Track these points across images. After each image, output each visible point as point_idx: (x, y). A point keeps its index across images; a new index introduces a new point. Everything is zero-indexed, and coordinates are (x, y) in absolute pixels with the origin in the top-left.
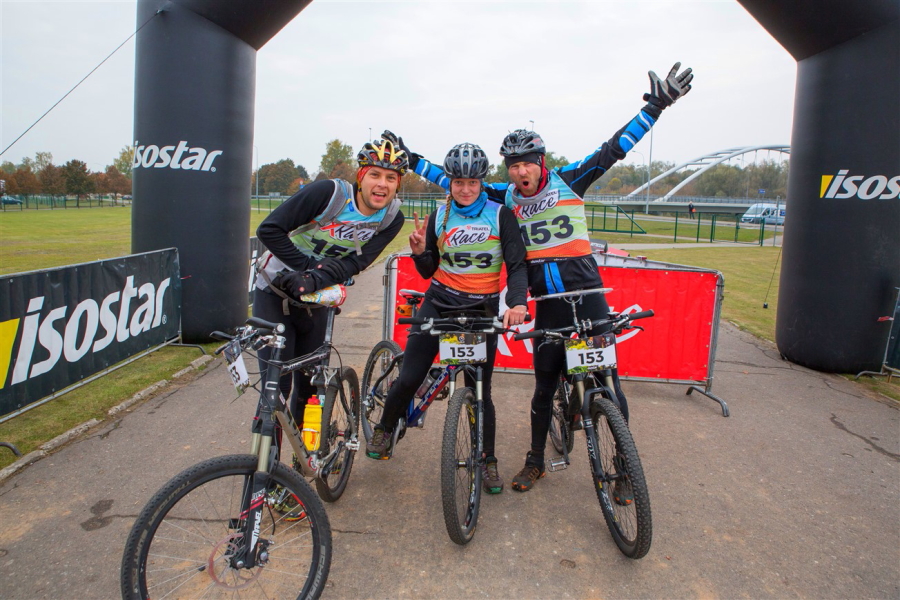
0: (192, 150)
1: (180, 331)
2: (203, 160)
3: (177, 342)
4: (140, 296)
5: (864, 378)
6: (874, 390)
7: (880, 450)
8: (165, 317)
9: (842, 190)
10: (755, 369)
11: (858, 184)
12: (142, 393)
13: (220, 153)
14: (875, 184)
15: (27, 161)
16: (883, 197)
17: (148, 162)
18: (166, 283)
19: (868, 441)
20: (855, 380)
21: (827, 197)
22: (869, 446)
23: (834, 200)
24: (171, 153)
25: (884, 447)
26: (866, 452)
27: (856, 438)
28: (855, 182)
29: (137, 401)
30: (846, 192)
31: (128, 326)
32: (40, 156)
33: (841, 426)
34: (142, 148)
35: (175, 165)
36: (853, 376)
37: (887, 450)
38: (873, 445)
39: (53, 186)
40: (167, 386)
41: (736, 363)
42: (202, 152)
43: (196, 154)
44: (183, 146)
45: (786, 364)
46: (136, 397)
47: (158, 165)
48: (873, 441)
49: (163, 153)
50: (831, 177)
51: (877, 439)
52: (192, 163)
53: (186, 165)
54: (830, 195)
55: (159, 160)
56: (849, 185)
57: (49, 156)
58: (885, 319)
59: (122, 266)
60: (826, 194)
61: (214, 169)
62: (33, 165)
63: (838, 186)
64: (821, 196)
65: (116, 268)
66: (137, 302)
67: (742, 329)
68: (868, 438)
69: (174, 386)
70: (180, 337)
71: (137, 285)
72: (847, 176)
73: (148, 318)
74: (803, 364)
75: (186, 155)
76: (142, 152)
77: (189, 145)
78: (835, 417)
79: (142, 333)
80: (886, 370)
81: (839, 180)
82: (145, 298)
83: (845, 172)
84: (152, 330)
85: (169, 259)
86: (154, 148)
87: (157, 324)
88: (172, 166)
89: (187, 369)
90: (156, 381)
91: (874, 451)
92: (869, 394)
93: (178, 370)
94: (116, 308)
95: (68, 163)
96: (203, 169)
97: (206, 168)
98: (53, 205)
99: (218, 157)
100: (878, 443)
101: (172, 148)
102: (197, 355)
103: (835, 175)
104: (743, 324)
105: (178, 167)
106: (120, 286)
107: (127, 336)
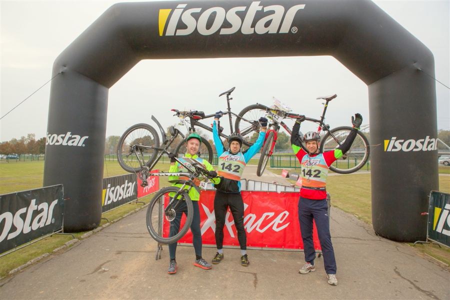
0: (73, 136)
1: (62, 227)
2: (79, 141)
3: (61, 232)
4: (39, 209)
5: (418, 245)
6: (423, 251)
7: (418, 288)
8: (54, 219)
9: (394, 147)
10: (360, 241)
11: (402, 144)
12: (32, 261)
13: (87, 137)
14: (410, 144)
15: (23, 138)
16: (415, 150)
17: (52, 142)
18: (56, 202)
19: (412, 283)
20: (413, 246)
21: (388, 150)
22: (412, 286)
23: (391, 152)
24: (63, 138)
25: (420, 287)
26: (409, 289)
27: (406, 281)
28: (400, 143)
29: (29, 265)
30: (396, 148)
31: (31, 225)
32: (29, 135)
33: (399, 274)
34: (50, 135)
35: (65, 144)
36: (412, 244)
37: (421, 288)
38: (414, 285)
39: (33, 150)
40: (49, 256)
41: (351, 238)
42: (78, 137)
43: (75, 138)
44: (69, 134)
45: (378, 238)
46: (29, 263)
47: (57, 144)
48: (415, 283)
49: (59, 138)
50: (388, 141)
51: (417, 281)
52: (73, 142)
53: (70, 144)
54: (389, 150)
55: (57, 141)
56: (397, 144)
57: (34, 135)
58: (425, 213)
59: (29, 195)
60: (387, 149)
61: (84, 145)
62: (26, 140)
63: (393, 145)
64: (385, 150)
65: (25, 196)
66: (36, 213)
67: (359, 218)
68: (412, 281)
69: (52, 256)
70: (62, 229)
71: (37, 204)
72: (396, 140)
73: (43, 220)
74: (387, 238)
75: (70, 139)
76: (50, 137)
77: (72, 134)
78: (397, 268)
79: (39, 228)
80: (429, 241)
81: (392, 142)
82: (42, 210)
83: (395, 138)
84: (45, 227)
85: (57, 190)
86: (55, 135)
87: (48, 223)
88: (63, 144)
89: (62, 247)
90: (43, 253)
91: (414, 289)
92: (420, 254)
93: (57, 247)
94: (23, 216)
95: (41, 139)
96: (78, 145)
97: (80, 145)
98: (33, 159)
99: (86, 139)
100: (417, 284)
101: (63, 135)
102: (70, 239)
103: (390, 140)
104: (360, 216)
105: (66, 144)
106: (27, 205)
107: (30, 230)
